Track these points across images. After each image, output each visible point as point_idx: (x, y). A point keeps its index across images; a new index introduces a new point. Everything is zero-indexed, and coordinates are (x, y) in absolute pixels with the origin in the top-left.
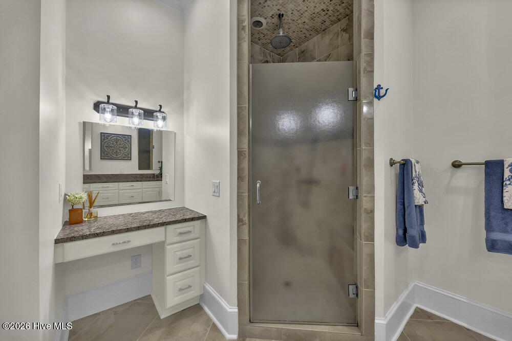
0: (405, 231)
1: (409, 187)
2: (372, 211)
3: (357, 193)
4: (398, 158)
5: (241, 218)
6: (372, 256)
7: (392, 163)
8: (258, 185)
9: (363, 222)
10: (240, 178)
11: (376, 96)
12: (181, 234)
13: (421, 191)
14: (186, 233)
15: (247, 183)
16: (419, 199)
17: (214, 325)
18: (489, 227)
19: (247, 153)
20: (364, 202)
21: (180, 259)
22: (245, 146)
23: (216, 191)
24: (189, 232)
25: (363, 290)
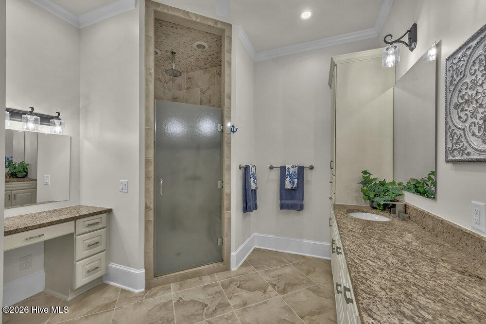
0: (247, 204)
1: (248, 180)
2: (230, 194)
3: (222, 184)
4: (243, 165)
5: (148, 205)
6: (230, 219)
7: (240, 168)
8: (161, 182)
9: (225, 201)
10: (147, 178)
11: (232, 131)
12: (89, 225)
13: (254, 182)
14: (93, 224)
15: (153, 181)
16: (253, 186)
17: (123, 291)
18: (281, 198)
19: (153, 161)
20: (226, 190)
21: (89, 246)
22: (151, 155)
23: (124, 188)
24: (97, 223)
25: (225, 239)
